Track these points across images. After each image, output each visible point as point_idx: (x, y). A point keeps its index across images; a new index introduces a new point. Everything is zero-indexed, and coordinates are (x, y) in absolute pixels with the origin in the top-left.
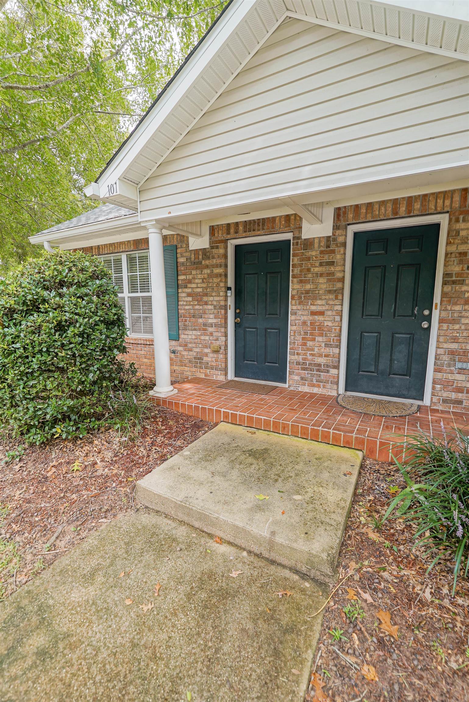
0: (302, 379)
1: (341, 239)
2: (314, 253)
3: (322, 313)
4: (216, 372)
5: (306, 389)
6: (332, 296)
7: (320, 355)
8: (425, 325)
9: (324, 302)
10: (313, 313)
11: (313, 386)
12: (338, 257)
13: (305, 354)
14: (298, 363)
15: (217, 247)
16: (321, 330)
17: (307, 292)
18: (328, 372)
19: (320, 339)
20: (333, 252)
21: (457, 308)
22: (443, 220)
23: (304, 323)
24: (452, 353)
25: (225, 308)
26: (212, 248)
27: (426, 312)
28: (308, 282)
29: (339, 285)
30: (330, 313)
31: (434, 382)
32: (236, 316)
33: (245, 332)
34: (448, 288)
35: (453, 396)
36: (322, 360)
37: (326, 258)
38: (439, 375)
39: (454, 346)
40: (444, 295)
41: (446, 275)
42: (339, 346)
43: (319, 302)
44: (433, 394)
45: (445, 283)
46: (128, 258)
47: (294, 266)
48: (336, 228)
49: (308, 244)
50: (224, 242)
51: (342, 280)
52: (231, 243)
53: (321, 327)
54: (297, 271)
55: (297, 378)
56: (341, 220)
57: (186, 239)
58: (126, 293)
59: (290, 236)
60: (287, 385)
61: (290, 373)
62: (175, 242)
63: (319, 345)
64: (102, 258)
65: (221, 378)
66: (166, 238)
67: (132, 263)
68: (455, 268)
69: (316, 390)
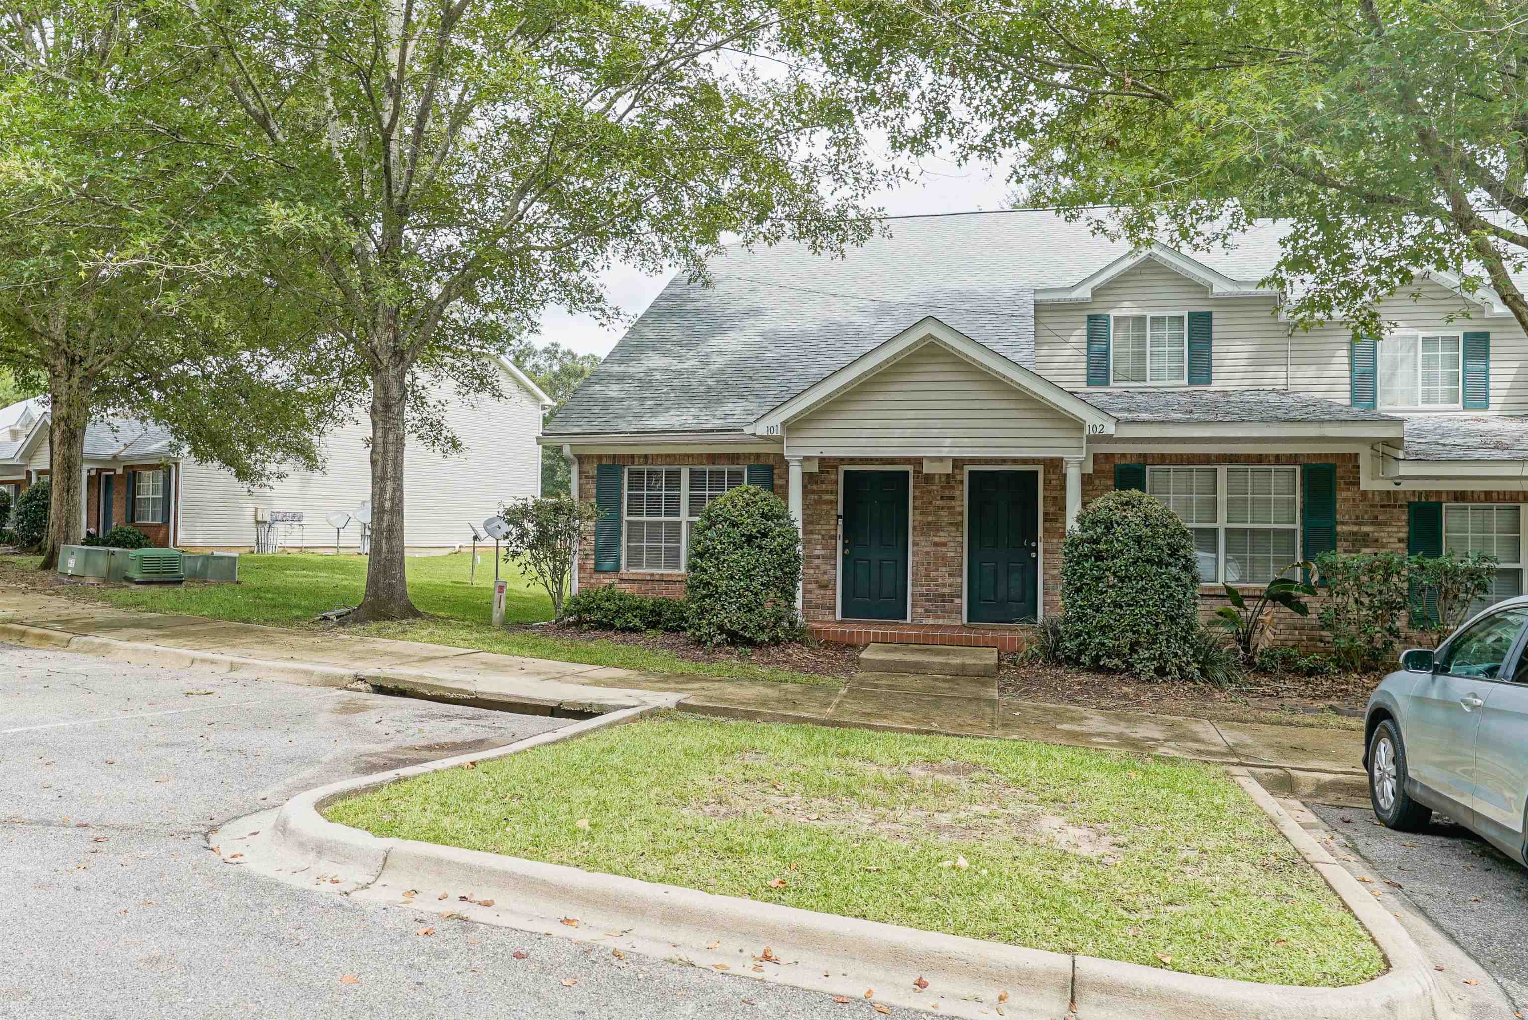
0: (926, 611)
1: (959, 478)
2: (935, 488)
3: (944, 544)
4: (823, 612)
5: (931, 621)
6: (954, 529)
7: (944, 586)
8: (1033, 555)
9: (945, 534)
10: (936, 544)
11: (939, 617)
12: (958, 493)
13: (929, 585)
14: (922, 595)
15: (828, 472)
16: (945, 561)
17: (929, 523)
18: (952, 602)
19: (944, 569)
20: (953, 488)
21: (1055, 541)
22: (1040, 469)
23: (927, 554)
24: (1055, 578)
25: (834, 537)
26: (821, 472)
27: (1033, 544)
28: (928, 514)
29: (960, 518)
30: (952, 544)
31: (1044, 605)
32: (845, 546)
33: (855, 564)
34: (1047, 524)
36: (946, 591)
37: (947, 493)
38: (1047, 598)
40: (1045, 530)
41: (1045, 514)
42: (961, 576)
43: (941, 533)
44: (1044, 616)
45: (1045, 520)
46: (692, 473)
47: (915, 498)
48: (954, 467)
49: (929, 478)
50: (836, 468)
51: (961, 514)
52: (842, 468)
53: (944, 557)
54: (918, 503)
55: (920, 610)
56: (958, 463)
57: (783, 462)
58: (684, 517)
59: (910, 469)
60: (909, 620)
61: (913, 606)
62: (771, 462)
63: (942, 575)
64: (645, 469)
65: (830, 618)
66: (757, 456)
67: (696, 479)
68: (1052, 510)
69: (940, 622)
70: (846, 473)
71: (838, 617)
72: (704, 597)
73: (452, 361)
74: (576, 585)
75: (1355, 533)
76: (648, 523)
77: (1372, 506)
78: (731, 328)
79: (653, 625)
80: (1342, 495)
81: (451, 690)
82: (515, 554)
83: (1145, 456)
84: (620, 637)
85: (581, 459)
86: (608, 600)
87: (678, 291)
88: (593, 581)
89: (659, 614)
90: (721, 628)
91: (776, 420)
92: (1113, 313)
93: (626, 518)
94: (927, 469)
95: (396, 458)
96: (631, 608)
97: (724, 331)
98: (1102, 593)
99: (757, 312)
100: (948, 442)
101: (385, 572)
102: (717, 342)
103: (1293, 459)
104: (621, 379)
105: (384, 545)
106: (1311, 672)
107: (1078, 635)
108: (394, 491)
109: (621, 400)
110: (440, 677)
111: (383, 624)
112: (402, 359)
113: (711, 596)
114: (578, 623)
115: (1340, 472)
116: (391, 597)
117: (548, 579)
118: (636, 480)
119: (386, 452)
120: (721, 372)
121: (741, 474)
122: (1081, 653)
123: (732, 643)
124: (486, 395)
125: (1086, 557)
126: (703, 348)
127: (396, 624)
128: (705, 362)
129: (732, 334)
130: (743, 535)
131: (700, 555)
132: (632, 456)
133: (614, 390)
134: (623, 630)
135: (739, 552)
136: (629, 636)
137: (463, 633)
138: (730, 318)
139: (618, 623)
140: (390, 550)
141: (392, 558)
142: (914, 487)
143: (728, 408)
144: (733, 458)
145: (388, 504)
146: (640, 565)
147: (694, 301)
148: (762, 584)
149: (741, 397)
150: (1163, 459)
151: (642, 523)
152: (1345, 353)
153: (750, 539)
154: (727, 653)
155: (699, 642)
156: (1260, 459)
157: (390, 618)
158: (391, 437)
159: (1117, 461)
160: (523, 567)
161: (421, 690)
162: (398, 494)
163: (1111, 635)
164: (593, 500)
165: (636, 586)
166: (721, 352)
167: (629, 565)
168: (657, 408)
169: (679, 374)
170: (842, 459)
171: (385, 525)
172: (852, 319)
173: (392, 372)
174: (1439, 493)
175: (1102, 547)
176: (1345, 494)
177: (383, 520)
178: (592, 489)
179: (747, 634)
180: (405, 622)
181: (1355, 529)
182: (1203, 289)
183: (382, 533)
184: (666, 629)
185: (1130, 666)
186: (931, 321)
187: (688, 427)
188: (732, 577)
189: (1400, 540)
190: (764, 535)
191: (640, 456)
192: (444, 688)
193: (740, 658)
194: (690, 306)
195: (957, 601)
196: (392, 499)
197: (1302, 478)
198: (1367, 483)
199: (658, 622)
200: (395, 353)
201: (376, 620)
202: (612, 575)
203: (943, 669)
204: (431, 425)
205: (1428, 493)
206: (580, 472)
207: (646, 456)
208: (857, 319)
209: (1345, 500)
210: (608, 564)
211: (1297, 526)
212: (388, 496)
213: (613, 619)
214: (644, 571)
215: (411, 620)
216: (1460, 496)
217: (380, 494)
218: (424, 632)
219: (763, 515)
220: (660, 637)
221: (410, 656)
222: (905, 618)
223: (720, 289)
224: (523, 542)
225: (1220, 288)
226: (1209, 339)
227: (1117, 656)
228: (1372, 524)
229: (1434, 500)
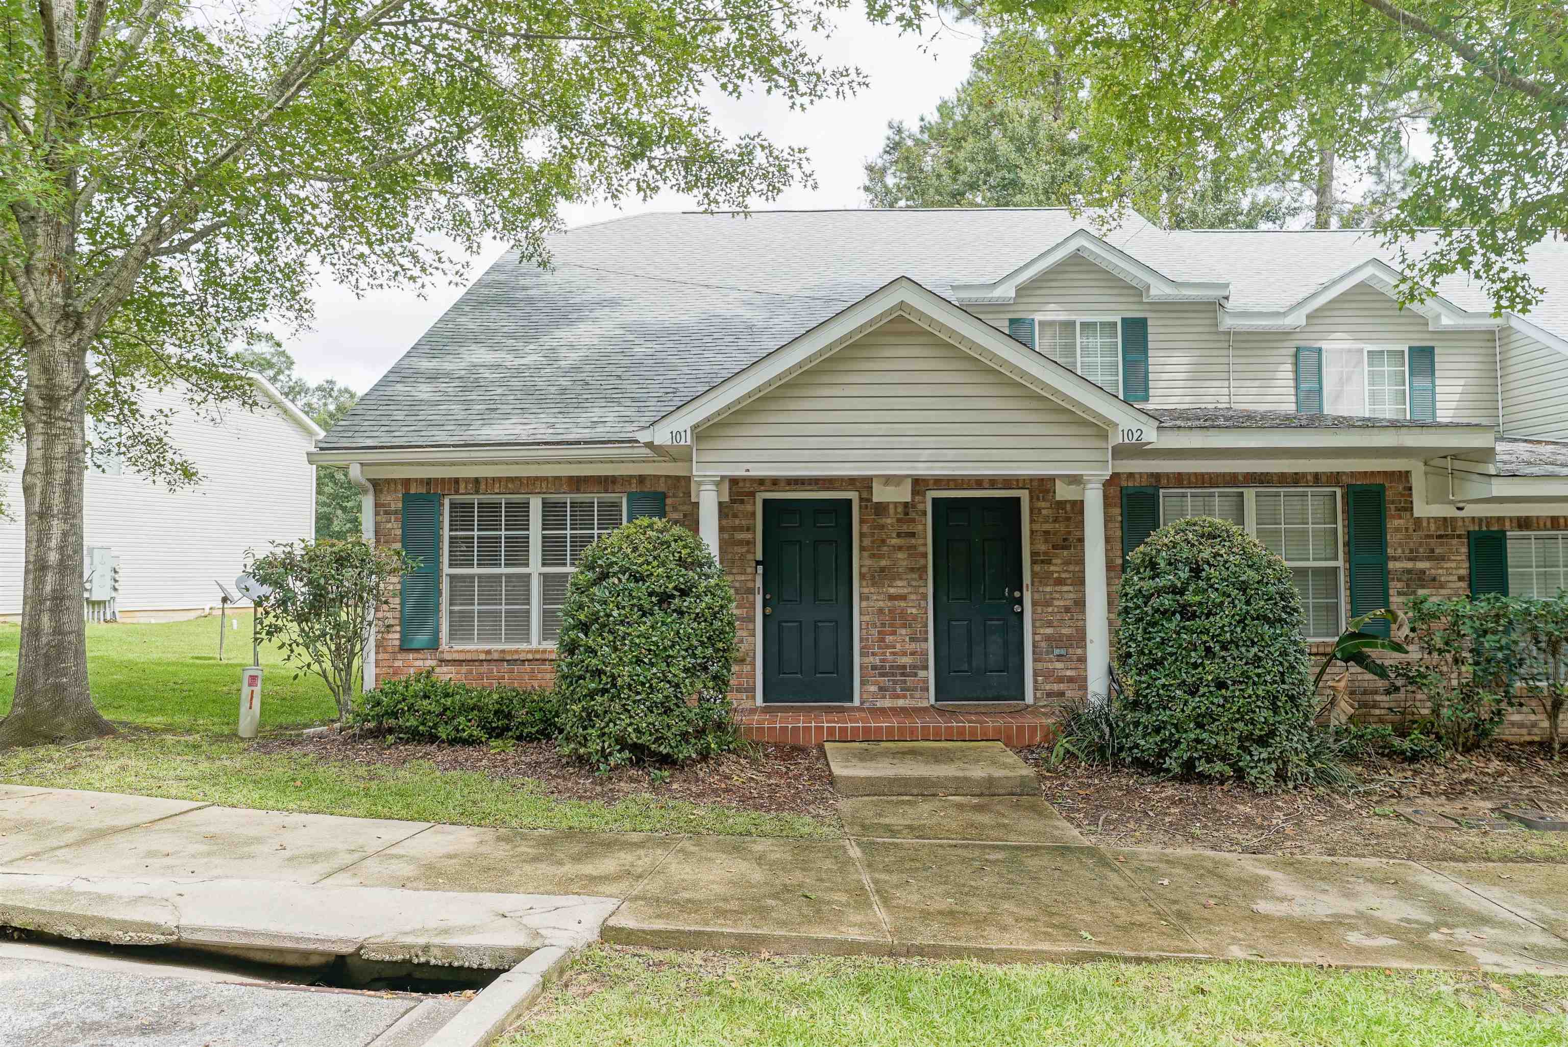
0: (881, 689)
1: (920, 507)
2: (889, 521)
3: (903, 598)
4: (739, 695)
5: (887, 703)
6: (915, 576)
7: (904, 654)
8: (1017, 608)
9: (904, 583)
10: (892, 598)
11: (898, 697)
12: (920, 527)
13: (884, 654)
14: (874, 668)
15: (742, 502)
16: (905, 620)
17: (882, 570)
18: (916, 675)
19: (903, 631)
20: (913, 521)
21: (1048, 589)
22: (1024, 495)
23: (881, 611)
24: (1048, 638)
25: (751, 591)
26: (733, 501)
27: (1017, 594)
28: (881, 557)
29: (922, 562)
30: (913, 597)
31: (1036, 675)
32: (766, 603)
33: (780, 628)
34: (1037, 568)
35: (1056, 687)
36: (906, 660)
37: (905, 528)
38: (1039, 666)
39: (1049, 631)
40: (1034, 574)
41: (1034, 554)
42: (926, 640)
43: (899, 583)
44: (1036, 689)
45: (1034, 562)
46: (545, 504)
47: (862, 535)
48: (914, 493)
49: (881, 509)
50: (752, 494)
51: (925, 555)
52: (761, 496)
53: (903, 615)
54: (867, 542)
55: (873, 688)
56: (919, 484)
57: (682, 484)
58: (535, 567)
59: (853, 495)
60: (857, 702)
61: (863, 683)
62: (662, 487)
63: (901, 639)
64: (476, 499)
65: (748, 704)
66: (641, 479)
67: (552, 512)
68: (1042, 547)
69: (901, 703)
70: (766, 502)
71: (759, 701)
72: (591, 695)
73: (178, 351)
74: (370, 672)
75: (1409, 571)
76: (480, 576)
77: (1429, 536)
78: (580, 319)
79: (499, 733)
80: (1393, 523)
81: (125, 926)
82: (273, 631)
83: (1157, 476)
84: (446, 754)
85: (378, 485)
86: (426, 697)
87: (502, 277)
88: (397, 664)
89: (509, 716)
90: (622, 743)
91: (684, 422)
92: (1038, 317)
93: (446, 570)
94: (880, 494)
95: (68, 482)
96: (465, 709)
97: (571, 323)
98: (1195, 666)
99: (613, 303)
100: (925, 455)
101: (47, 665)
102: (565, 334)
103: (1334, 478)
104: (433, 377)
105: (45, 619)
106: (1414, 757)
107: (1157, 730)
108: (65, 534)
109: (437, 403)
110: (103, 888)
111: (42, 752)
112: (79, 326)
113: (604, 691)
114: (378, 733)
115: (1390, 494)
116: (58, 707)
117: (328, 665)
118: (461, 513)
119: (49, 473)
120: (576, 369)
121: (617, 505)
122: (1162, 754)
123: (638, 763)
124: (233, 404)
125: (1166, 614)
126: (547, 341)
127: (64, 750)
128: (552, 356)
129: (582, 328)
130: (650, 594)
131: (585, 627)
132: (457, 481)
133: (424, 391)
134: (452, 742)
135: (649, 620)
136: (462, 753)
137: (182, 765)
138: (577, 307)
139: (443, 732)
140: (58, 631)
141: (61, 643)
142: (862, 521)
143: (596, 413)
144: (606, 483)
145: (53, 557)
146: (469, 638)
147: (525, 288)
148: (686, 670)
149: (611, 400)
150: (1180, 480)
151: (472, 577)
152: (1289, 367)
153: (664, 599)
154: (632, 780)
155: (582, 761)
156: (1296, 479)
157: (53, 740)
158: (60, 449)
159: (1124, 484)
160: (286, 651)
161: (57, 929)
162: (72, 539)
163: (1214, 727)
164: (398, 546)
165: (464, 669)
166: (572, 347)
167: (452, 636)
168: (492, 412)
169: (518, 372)
170: (761, 481)
171: (48, 588)
172: (740, 311)
173: (61, 346)
174: (1500, 519)
175: (1189, 597)
176: (1396, 522)
177: (43, 582)
178: (395, 527)
179: (664, 750)
180: (81, 745)
181: (1409, 565)
182: (1137, 292)
183: (42, 602)
184: (519, 738)
185: (1240, 775)
186: (904, 283)
187: (539, 438)
188: (639, 661)
189: (1461, 579)
190: (684, 593)
191: (467, 480)
192: (109, 922)
193: (655, 790)
194: (520, 295)
195: (922, 674)
196: (61, 549)
197: (1346, 502)
198: (1422, 509)
199: (507, 729)
200: (66, 316)
201: (27, 744)
202: (427, 654)
203: (960, 786)
204: (147, 443)
205: (1489, 520)
206: (377, 505)
207: (477, 481)
208: (746, 313)
209: (1397, 530)
210: (421, 639)
211: (1340, 563)
212: (53, 543)
213: (435, 726)
214: (474, 647)
215: (92, 743)
216: (1524, 523)
217: (40, 541)
218: (109, 767)
219: (681, 562)
220: (511, 751)
222: (851, 700)
223: (558, 277)
224: (285, 611)
225: (1159, 290)
226: (1145, 350)
227: (1223, 759)
228: (1429, 559)
229: (1495, 528)
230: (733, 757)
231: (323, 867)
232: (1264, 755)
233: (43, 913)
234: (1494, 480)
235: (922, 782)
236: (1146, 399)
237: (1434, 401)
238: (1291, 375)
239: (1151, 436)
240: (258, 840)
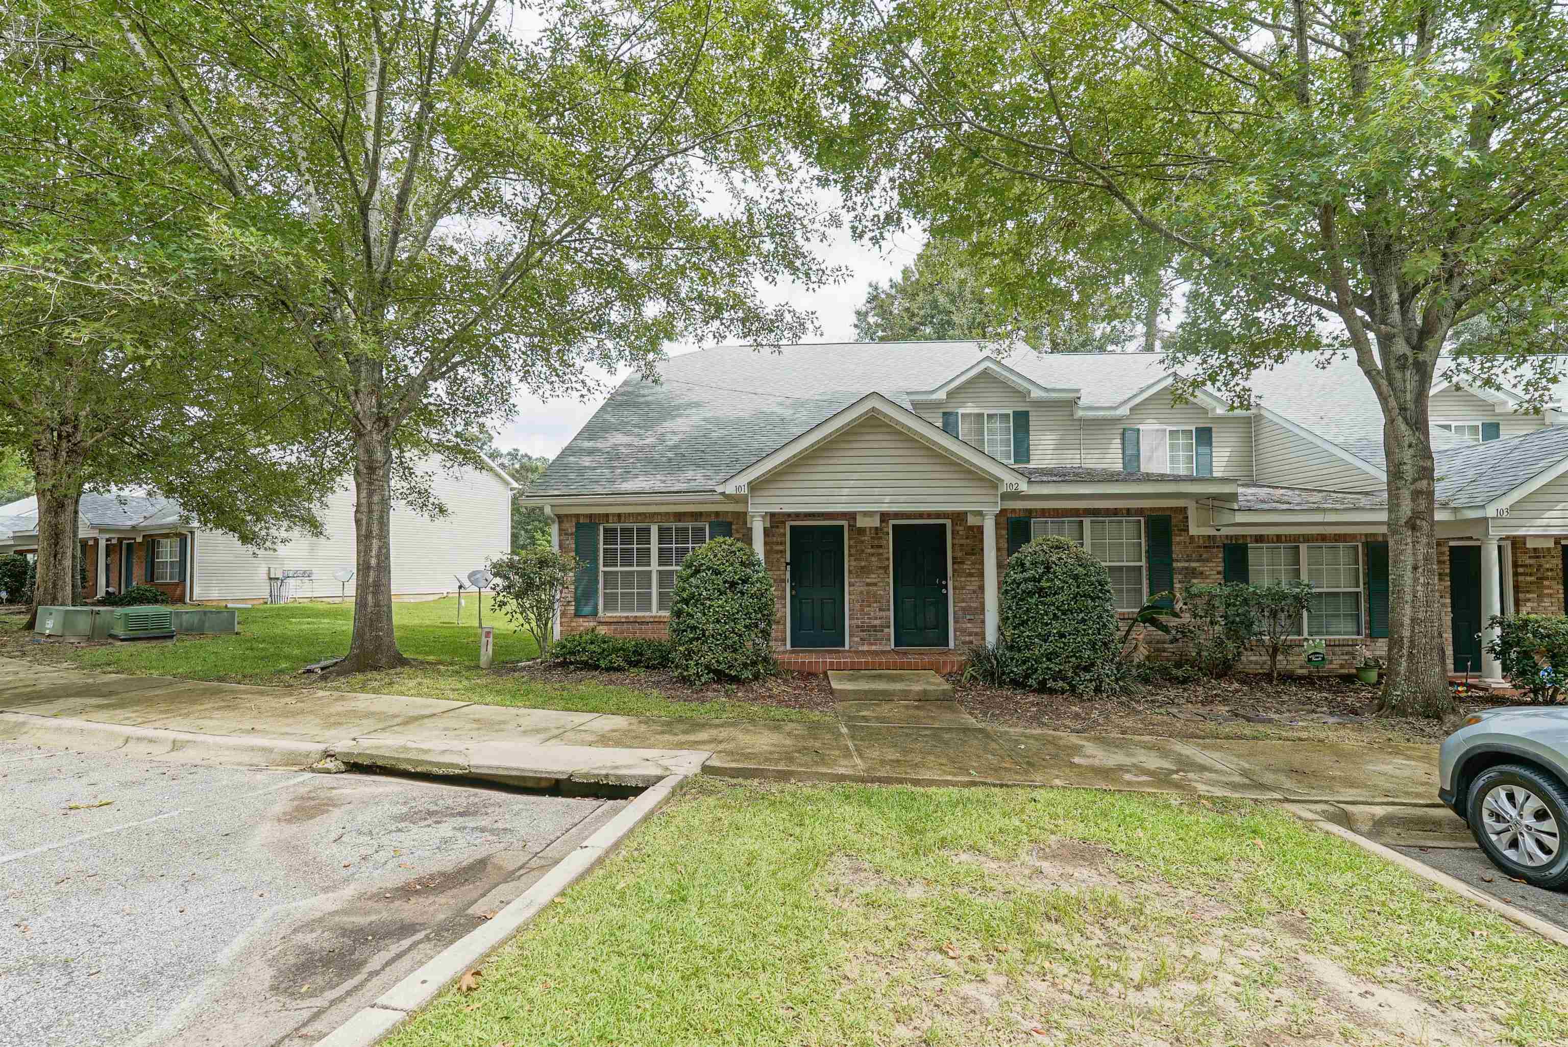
0: (862, 640)
1: (885, 530)
2: (866, 538)
3: (875, 584)
4: (776, 642)
5: (865, 648)
6: (882, 571)
7: (876, 618)
8: (944, 591)
9: (876, 576)
10: (868, 585)
11: (872, 644)
12: (885, 542)
13: (863, 618)
14: (858, 627)
15: (778, 527)
16: (876, 598)
17: (862, 568)
18: (883, 631)
19: (875, 605)
20: (881, 538)
21: (963, 579)
22: (948, 522)
23: (861, 592)
24: (963, 609)
25: (784, 581)
26: (772, 527)
27: (944, 583)
28: (861, 560)
29: (886, 563)
30: (881, 584)
31: (955, 631)
32: (792, 588)
33: (801, 603)
34: (956, 567)
35: (967, 639)
36: (877, 622)
37: (876, 542)
38: (957, 626)
39: (964, 604)
40: (954, 570)
41: (953, 558)
42: (889, 610)
43: (873, 576)
44: (955, 639)
45: (954, 563)
46: (660, 529)
47: (850, 547)
48: (882, 521)
49: (861, 531)
50: (784, 523)
51: (888, 559)
52: (789, 524)
53: (875, 595)
54: (853, 551)
55: (856, 639)
56: (885, 517)
57: (742, 517)
58: (655, 566)
59: (844, 523)
60: (847, 647)
61: (851, 636)
62: (729, 519)
63: (874, 610)
64: (618, 526)
65: (782, 649)
66: (717, 514)
67: (664, 534)
68: (959, 554)
69: (874, 648)
70: (792, 528)
71: (788, 647)
72: (691, 641)
73: (438, 437)
74: (557, 629)
75: (1187, 568)
76: (621, 572)
77: (1200, 547)
78: (680, 416)
79: (635, 664)
80: (1177, 539)
81: (439, 765)
82: (503, 604)
83: (1029, 511)
84: (605, 677)
85: (560, 518)
86: (592, 643)
87: (630, 389)
88: (574, 624)
89: (641, 654)
90: (708, 667)
91: (743, 480)
92: (961, 411)
93: (602, 568)
94: (861, 523)
95: (382, 517)
96: (616, 650)
97: (673, 417)
98: (1047, 624)
99: (697, 405)
100: (888, 499)
101: (371, 626)
102: (668, 425)
103: (1140, 512)
104: (591, 452)
105: (370, 597)
106: (1184, 680)
107: (1024, 662)
108: (380, 548)
109: (595, 468)
110: (424, 746)
111: (369, 676)
112: (386, 425)
113: (698, 639)
114: (564, 664)
115: (1174, 521)
116: (378, 648)
117: (534, 624)
118: (610, 534)
119: (370, 511)
120: (675, 447)
121: (703, 530)
122: (1027, 676)
123: (718, 682)
124: (469, 468)
125: (1030, 594)
126: (660, 430)
127: (383, 675)
128: (661, 439)
129: (679, 421)
130: (725, 582)
131: (686, 602)
132: (607, 515)
133: (586, 461)
134: (608, 669)
135: (723, 597)
136: (614, 676)
137: (453, 682)
138: (678, 408)
139: (603, 664)
140: (377, 604)
141: (379, 612)
142: (849, 539)
143: (690, 474)
144: (696, 516)
145: (373, 562)
146: (616, 609)
147: (644, 396)
148: (746, 627)
149: (699, 466)
150: (1044, 513)
151: (617, 572)
152: (1119, 441)
153: (733, 584)
154: (715, 690)
155: (684, 680)
156: (1115, 512)
157: (376, 668)
158: (376, 498)
159: (1009, 515)
160: (509, 616)
161: (403, 766)
162: (384, 551)
163: (1057, 661)
164: (573, 554)
165: (613, 627)
166: (674, 433)
167: (606, 608)
168: (627, 475)
169: (641, 449)
170: (789, 515)
171: (371, 580)
172: (775, 410)
174: (1244, 536)
175: (1044, 584)
176: (1178, 539)
177: (368, 576)
178: (571, 543)
179: (733, 673)
180: (392, 671)
181: (1186, 565)
182: (1023, 395)
183: (368, 588)
184: (647, 667)
185: (1073, 689)
186: (875, 396)
187: (657, 489)
188: (718, 621)
189: (1219, 573)
190: (745, 582)
191: (614, 515)
192: (430, 763)
193: (728, 696)
194: (642, 400)
195: (886, 630)
196: (378, 556)
197: (1147, 527)
198: (1194, 531)
199: (640, 661)
201: (359, 671)
202: (591, 618)
203: (907, 695)
204: (419, 493)
205: (1237, 537)
206: (560, 530)
207: (619, 515)
208: (779, 410)
209: (1179, 543)
210: (587, 610)
211: (1143, 563)
212: (374, 553)
213: (598, 660)
214: (619, 614)
215: (398, 670)
216: (1259, 539)
217: (365, 551)
218: (412, 683)
219: (742, 564)
220: (643, 675)
221: (395, 716)
222: (844, 646)
223: (665, 388)
224: (509, 593)
225: (1036, 394)
226: (1027, 432)
227: (1063, 680)
228: (1198, 561)
229: (1241, 542)
230: (773, 678)
231: (542, 736)
232: (1088, 677)
233: (393, 758)
234: (1237, 513)
235: (884, 693)
236: (1028, 461)
237: (1211, 462)
238: (1120, 446)
239: (1024, 487)
240: (504, 722)
